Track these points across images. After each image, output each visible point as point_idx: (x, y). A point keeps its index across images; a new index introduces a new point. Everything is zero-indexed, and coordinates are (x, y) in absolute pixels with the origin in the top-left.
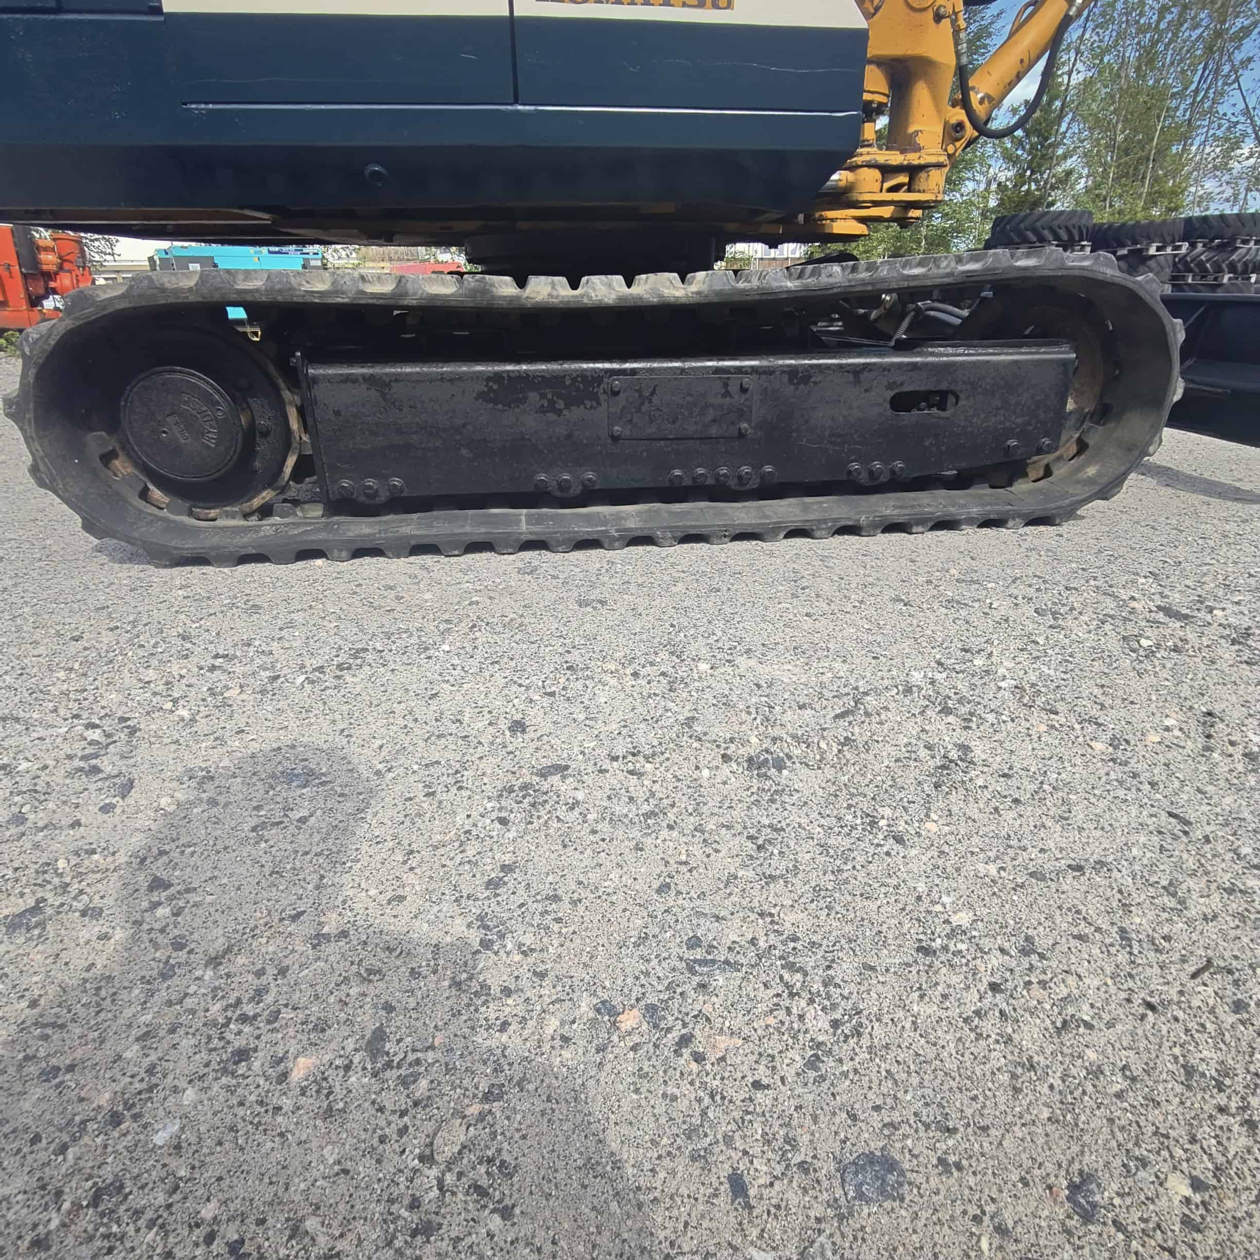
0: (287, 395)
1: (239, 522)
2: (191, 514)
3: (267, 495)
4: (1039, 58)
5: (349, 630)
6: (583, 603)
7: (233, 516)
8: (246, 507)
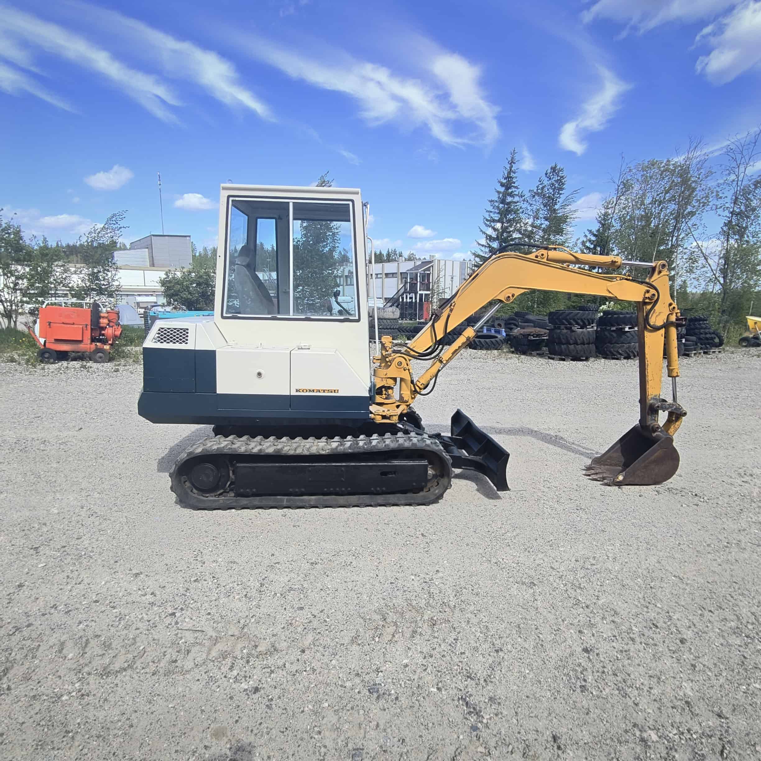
0: (230, 468)
1: (214, 498)
2: (202, 496)
3: (222, 491)
4: (431, 379)
5: (241, 531)
6: (294, 526)
7: (212, 497)
8: (216, 494)
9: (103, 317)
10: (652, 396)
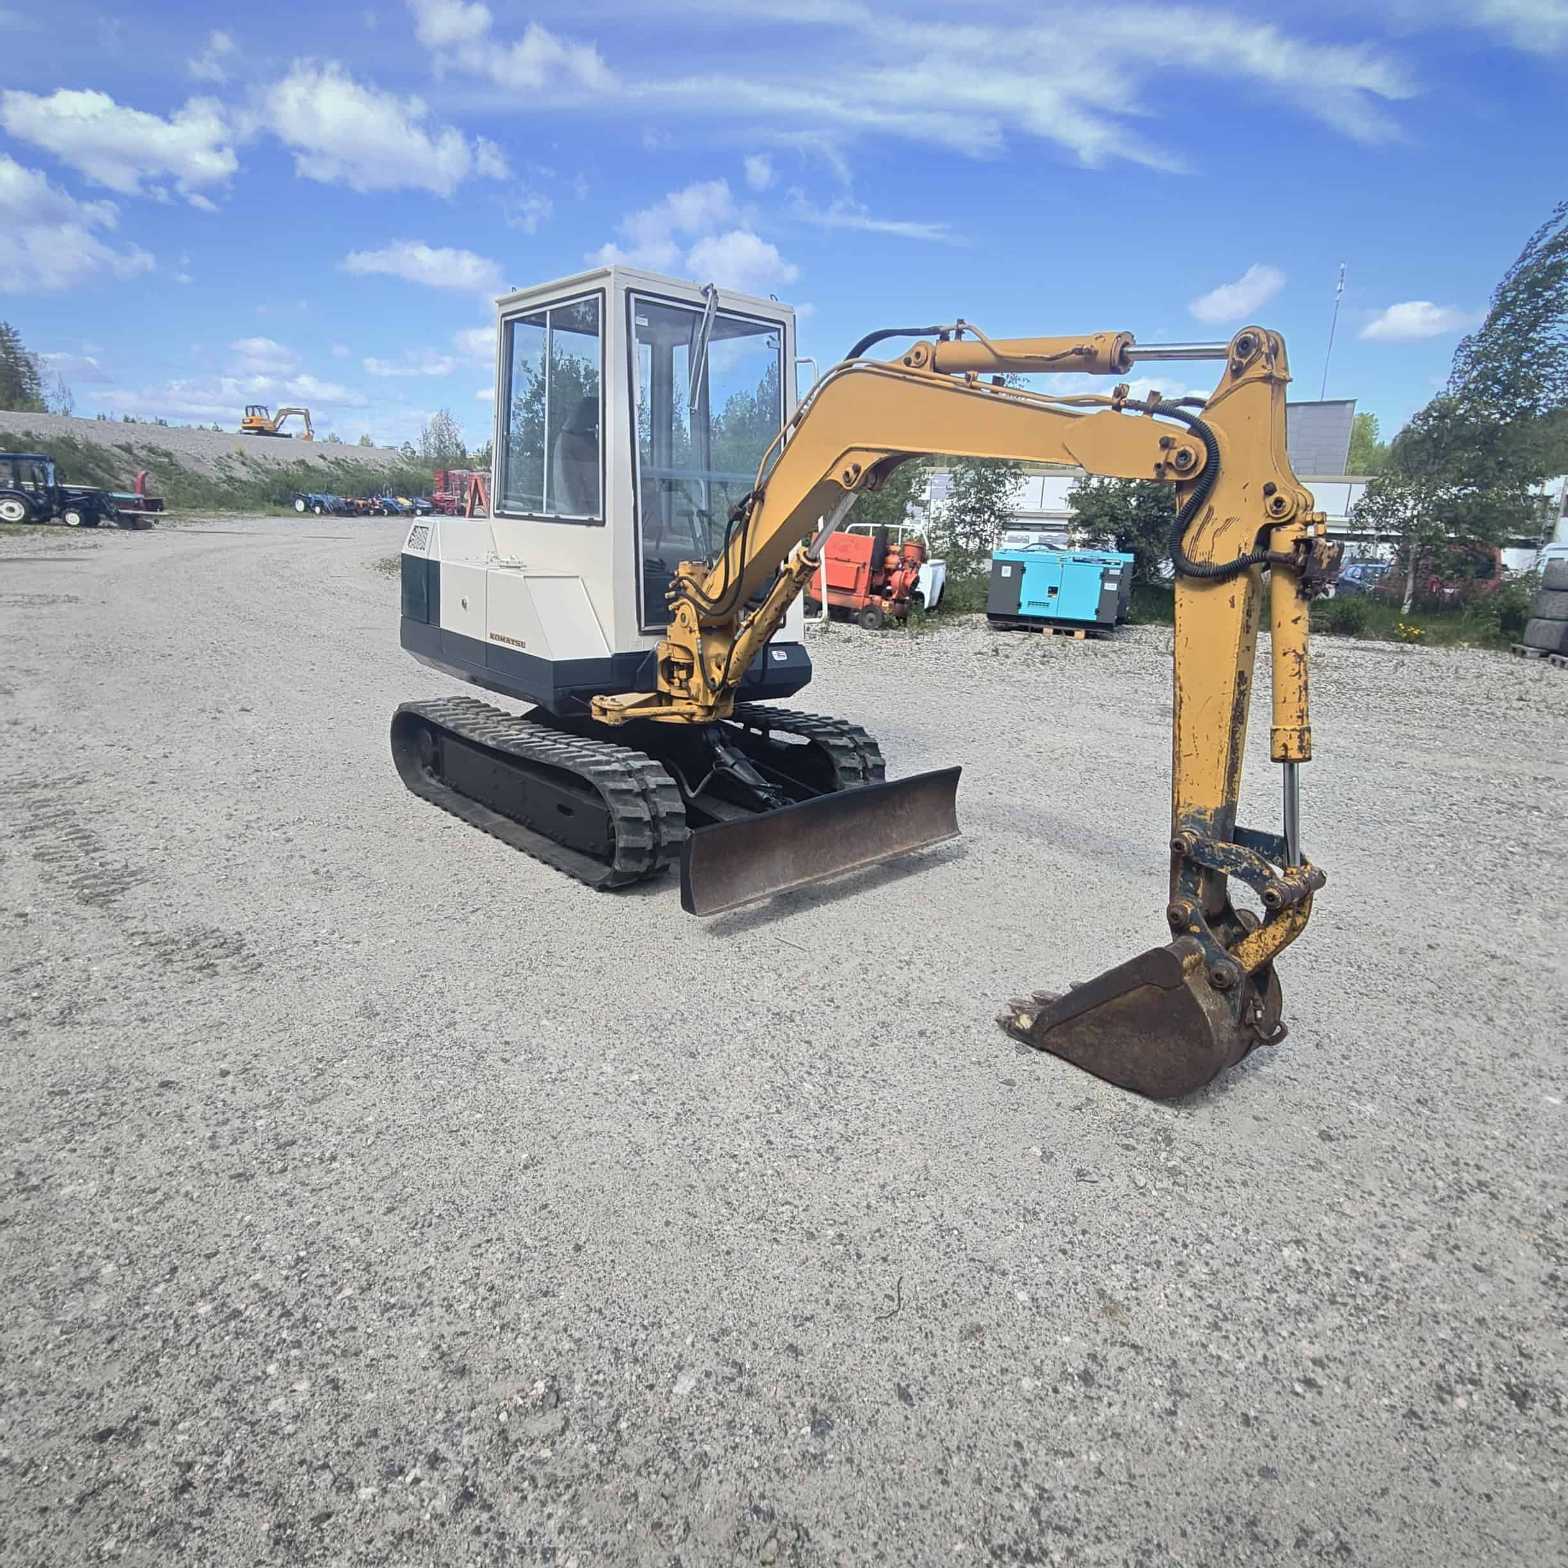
9: (894, 553)
10: (1191, 810)
